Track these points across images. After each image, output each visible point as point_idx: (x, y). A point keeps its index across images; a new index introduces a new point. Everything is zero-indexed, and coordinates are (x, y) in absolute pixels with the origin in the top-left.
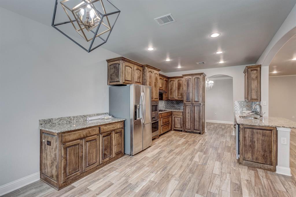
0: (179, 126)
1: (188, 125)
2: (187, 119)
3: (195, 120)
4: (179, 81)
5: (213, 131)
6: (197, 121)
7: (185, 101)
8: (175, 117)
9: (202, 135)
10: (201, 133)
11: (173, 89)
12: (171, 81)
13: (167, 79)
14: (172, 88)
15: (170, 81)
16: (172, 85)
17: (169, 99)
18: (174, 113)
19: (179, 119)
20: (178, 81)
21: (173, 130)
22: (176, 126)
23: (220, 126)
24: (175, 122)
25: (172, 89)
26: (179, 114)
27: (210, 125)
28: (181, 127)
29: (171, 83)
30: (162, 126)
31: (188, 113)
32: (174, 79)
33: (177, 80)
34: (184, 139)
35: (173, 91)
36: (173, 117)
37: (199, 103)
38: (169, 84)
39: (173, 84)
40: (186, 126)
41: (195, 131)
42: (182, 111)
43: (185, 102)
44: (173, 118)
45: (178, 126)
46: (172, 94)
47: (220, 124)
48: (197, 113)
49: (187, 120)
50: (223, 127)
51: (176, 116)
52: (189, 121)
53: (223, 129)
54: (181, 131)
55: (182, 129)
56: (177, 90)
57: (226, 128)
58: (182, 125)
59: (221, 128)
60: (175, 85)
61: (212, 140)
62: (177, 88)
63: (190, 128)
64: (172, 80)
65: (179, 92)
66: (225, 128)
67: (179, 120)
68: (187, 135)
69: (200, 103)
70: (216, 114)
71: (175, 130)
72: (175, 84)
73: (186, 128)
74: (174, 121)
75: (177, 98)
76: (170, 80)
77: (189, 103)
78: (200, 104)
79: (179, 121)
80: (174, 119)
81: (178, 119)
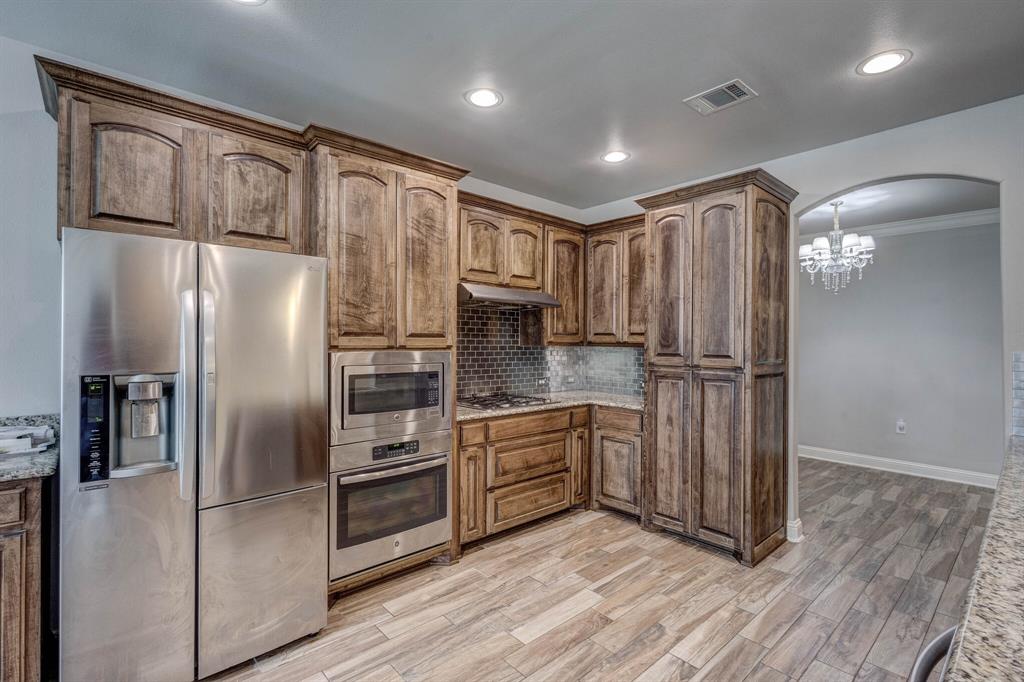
0: (624, 493)
1: (671, 492)
2: (660, 454)
3: (706, 469)
4: (636, 243)
5: (852, 544)
6: (719, 478)
7: (652, 354)
8: (602, 438)
9: (749, 574)
10: (747, 555)
11: (606, 285)
12: (599, 243)
13: (577, 238)
14: (603, 280)
15: (595, 247)
16: (602, 266)
17: (591, 338)
18: (600, 416)
19: (625, 450)
20: (631, 240)
21: (596, 505)
22: (610, 489)
23: (920, 505)
24: (606, 467)
25: (602, 288)
26: (622, 423)
27: (854, 491)
28: (635, 498)
29: (599, 257)
30: (492, 490)
31: (670, 420)
32: (613, 236)
33: (626, 235)
34: (597, 591)
35: (607, 297)
36: (597, 434)
37: (727, 363)
38: (590, 262)
39: (606, 258)
40: (655, 494)
41: (703, 535)
42: (639, 408)
43: (654, 360)
44: (596, 446)
45: (620, 489)
46: (602, 313)
47: (926, 484)
48: (717, 427)
49: (663, 463)
50: (940, 514)
51: (611, 433)
52: (671, 469)
53: (930, 535)
54: (636, 519)
55: (637, 511)
56: (626, 288)
57: (962, 522)
58: (638, 488)
59: (923, 516)
60: (618, 264)
61: (798, 632)
62: (626, 280)
63: (676, 509)
64: (604, 237)
65: (637, 301)
66: (954, 523)
67: (623, 456)
68: (646, 559)
69: (739, 362)
70: (901, 423)
71: (603, 508)
72: (618, 257)
73: (659, 510)
74: (599, 460)
75: (626, 331)
76: (596, 238)
77: (676, 360)
78: (738, 369)
79: (625, 462)
80: (602, 446)
81: (616, 451)
